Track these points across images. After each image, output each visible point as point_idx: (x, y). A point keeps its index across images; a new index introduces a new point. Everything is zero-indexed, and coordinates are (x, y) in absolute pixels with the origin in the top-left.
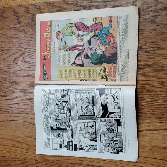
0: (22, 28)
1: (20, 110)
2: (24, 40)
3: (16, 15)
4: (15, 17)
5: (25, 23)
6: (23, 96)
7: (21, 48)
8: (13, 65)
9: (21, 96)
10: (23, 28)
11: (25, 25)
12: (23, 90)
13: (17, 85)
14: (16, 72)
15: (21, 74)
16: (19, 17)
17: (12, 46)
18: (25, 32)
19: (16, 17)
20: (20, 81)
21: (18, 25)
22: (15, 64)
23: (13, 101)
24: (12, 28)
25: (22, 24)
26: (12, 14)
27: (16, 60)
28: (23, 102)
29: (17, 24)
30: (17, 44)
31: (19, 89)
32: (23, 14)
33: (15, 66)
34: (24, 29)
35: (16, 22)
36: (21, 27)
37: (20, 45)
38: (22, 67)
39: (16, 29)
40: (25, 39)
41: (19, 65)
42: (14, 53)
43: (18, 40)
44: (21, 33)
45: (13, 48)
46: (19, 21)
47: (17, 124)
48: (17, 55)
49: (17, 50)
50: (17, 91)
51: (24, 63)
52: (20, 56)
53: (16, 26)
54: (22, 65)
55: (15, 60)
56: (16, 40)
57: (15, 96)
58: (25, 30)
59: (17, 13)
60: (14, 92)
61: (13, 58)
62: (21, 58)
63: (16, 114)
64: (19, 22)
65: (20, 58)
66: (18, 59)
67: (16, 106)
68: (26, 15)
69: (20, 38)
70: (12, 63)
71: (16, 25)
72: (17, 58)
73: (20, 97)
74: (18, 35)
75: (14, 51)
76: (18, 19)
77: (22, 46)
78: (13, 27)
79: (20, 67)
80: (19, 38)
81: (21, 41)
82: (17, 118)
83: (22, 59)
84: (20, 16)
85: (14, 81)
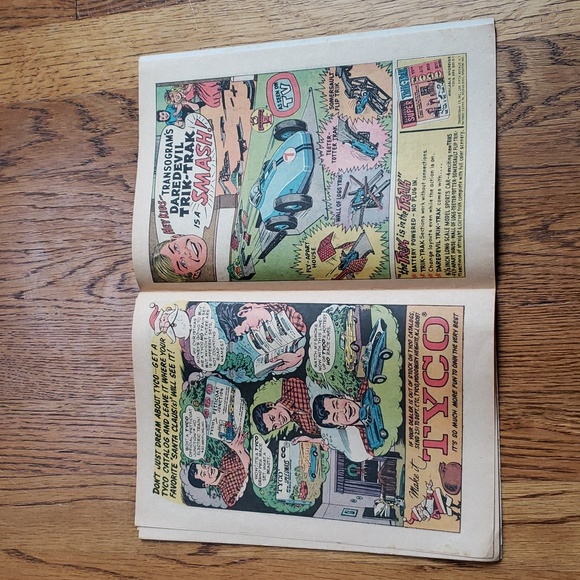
0: (112, 174)
1: (119, 461)
2: (125, 213)
3: (92, 125)
4: (85, 133)
5: (125, 156)
6: (126, 411)
7: (115, 241)
8: (84, 301)
9: (121, 413)
10: (120, 173)
11: (125, 160)
12: (126, 391)
13: (105, 373)
14: (98, 328)
15: (116, 334)
16: (103, 135)
17: (81, 236)
18: (127, 186)
19: (91, 135)
20: (115, 358)
21: (99, 164)
22: (92, 298)
23: (90, 431)
24: (76, 172)
25: (113, 159)
26: (75, 122)
27: (99, 284)
28: (127, 430)
29: (95, 157)
30: (97, 229)
31: (111, 386)
32: (116, 123)
33: (92, 305)
34: (121, 176)
35: (90, 152)
36: (109, 170)
37: (109, 232)
38: (118, 308)
39: (91, 177)
40: (125, 211)
41: (110, 301)
42: (90, 259)
43: (100, 215)
44: (111, 190)
45: (84, 244)
46: (102, 149)
47: (107, 511)
48: (98, 268)
49: (100, 251)
50: (104, 393)
51: (125, 294)
52: (111, 270)
53: (91, 166)
54: (118, 302)
55: (92, 286)
56: (94, 216)
57: (95, 410)
58: (124, 178)
59: (92, 120)
60: (93, 397)
61: (87, 278)
62: (115, 278)
63: (103, 477)
64: (102, 153)
65: (110, 277)
66: (105, 282)
67: (102, 448)
68: (127, 127)
69: (107, 208)
70: (84, 297)
71: (90, 161)
72: (100, 278)
73: (116, 415)
74: (101, 196)
75: (90, 253)
76: (96, 142)
77: (116, 237)
78: (82, 168)
79: (113, 307)
80: (103, 207)
81: (113, 218)
82: (107, 491)
83: (118, 282)
84: (105, 131)
85: (93, 358)
